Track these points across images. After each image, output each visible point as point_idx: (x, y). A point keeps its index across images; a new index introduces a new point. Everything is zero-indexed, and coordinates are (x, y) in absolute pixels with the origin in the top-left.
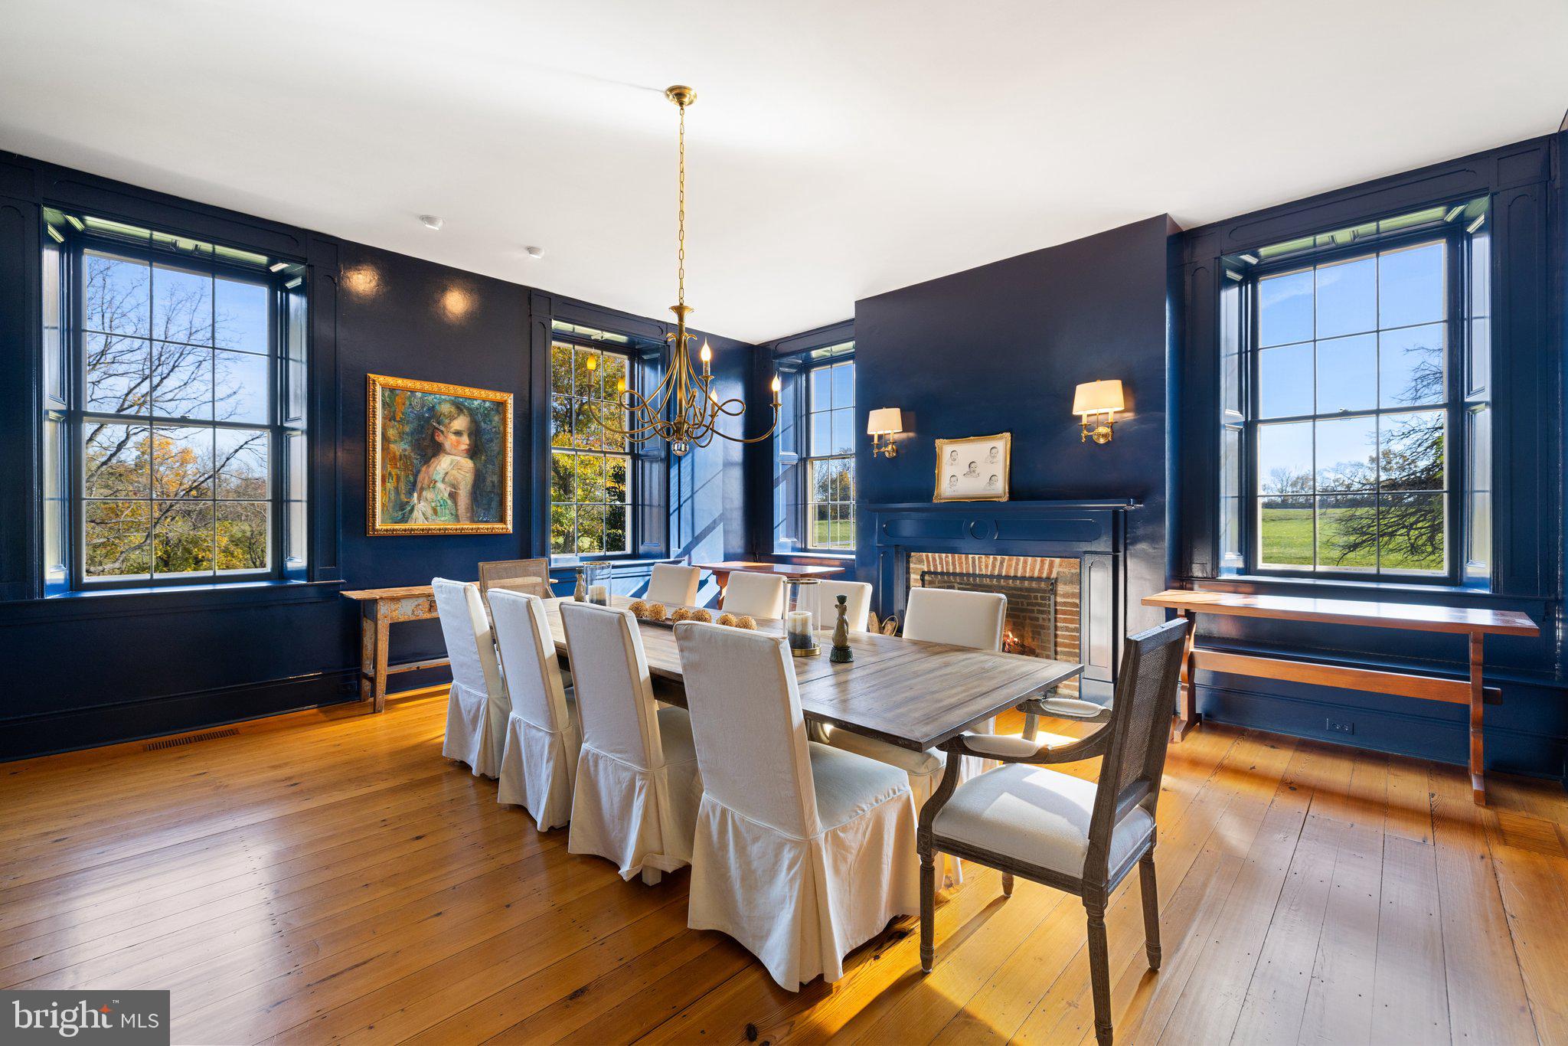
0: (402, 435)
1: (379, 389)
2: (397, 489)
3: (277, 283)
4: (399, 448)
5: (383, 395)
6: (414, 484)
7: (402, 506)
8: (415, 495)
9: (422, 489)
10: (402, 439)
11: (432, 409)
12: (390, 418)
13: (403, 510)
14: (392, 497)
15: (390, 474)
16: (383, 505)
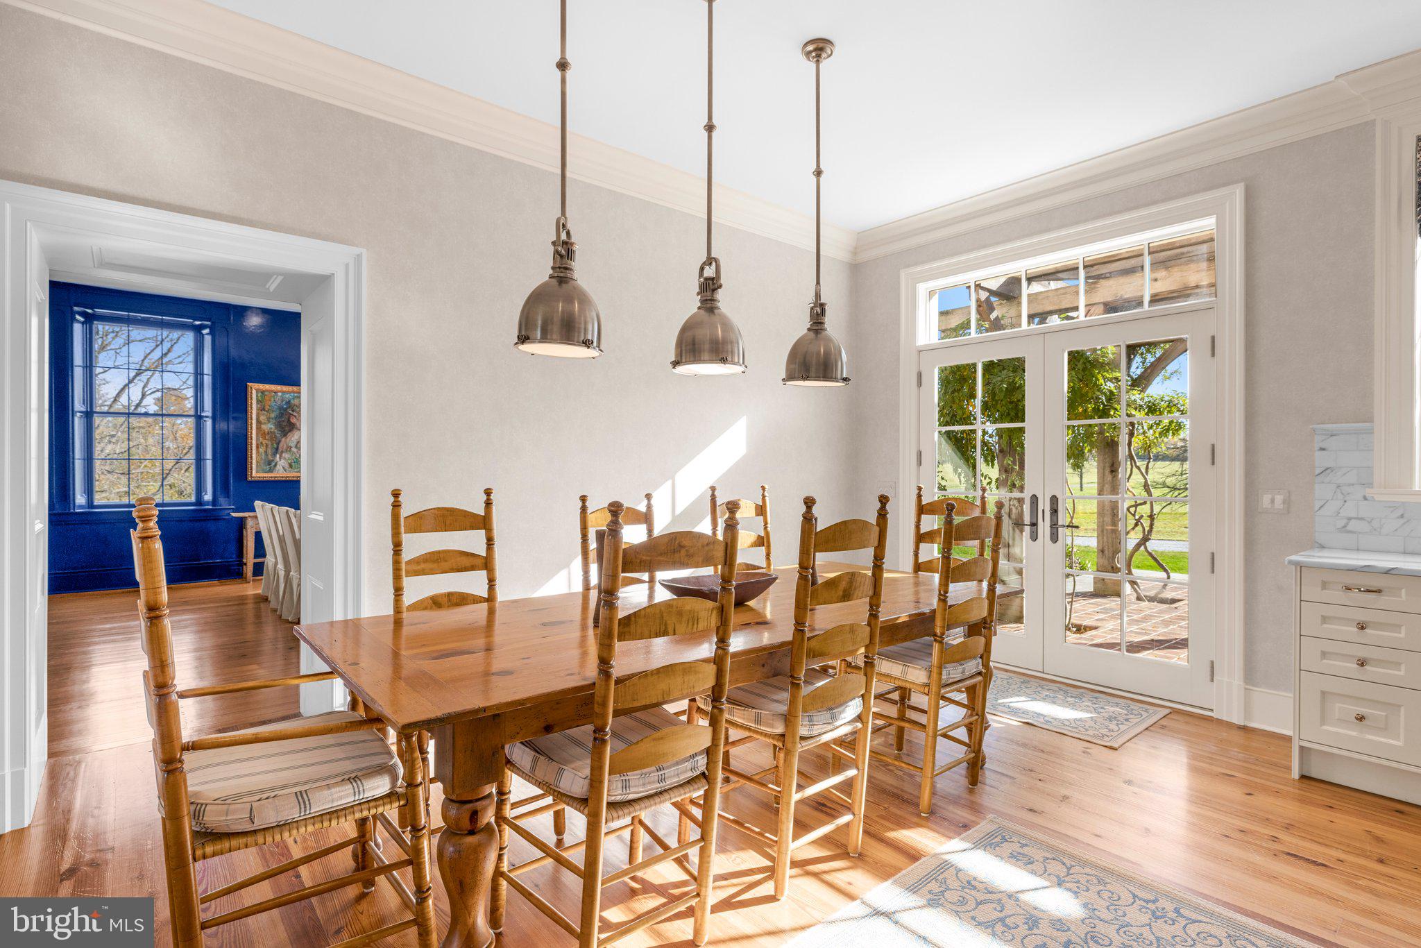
0: (269, 420)
1: (254, 392)
2: (266, 452)
3: (198, 329)
4: (268, 427)
5: (257, 396)
6: (277, 449)
7: (269, 463)
8: (278, 456)
9: (282, 452)
10: (269, 422)
11: (288, 403)
12: (262, 409)
13: (270, 465)
14: (263, 457)
15: (262, 443)
16: (257, 462)
